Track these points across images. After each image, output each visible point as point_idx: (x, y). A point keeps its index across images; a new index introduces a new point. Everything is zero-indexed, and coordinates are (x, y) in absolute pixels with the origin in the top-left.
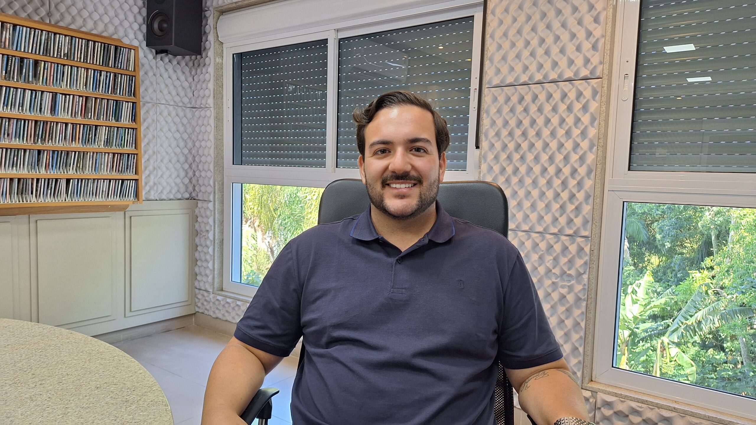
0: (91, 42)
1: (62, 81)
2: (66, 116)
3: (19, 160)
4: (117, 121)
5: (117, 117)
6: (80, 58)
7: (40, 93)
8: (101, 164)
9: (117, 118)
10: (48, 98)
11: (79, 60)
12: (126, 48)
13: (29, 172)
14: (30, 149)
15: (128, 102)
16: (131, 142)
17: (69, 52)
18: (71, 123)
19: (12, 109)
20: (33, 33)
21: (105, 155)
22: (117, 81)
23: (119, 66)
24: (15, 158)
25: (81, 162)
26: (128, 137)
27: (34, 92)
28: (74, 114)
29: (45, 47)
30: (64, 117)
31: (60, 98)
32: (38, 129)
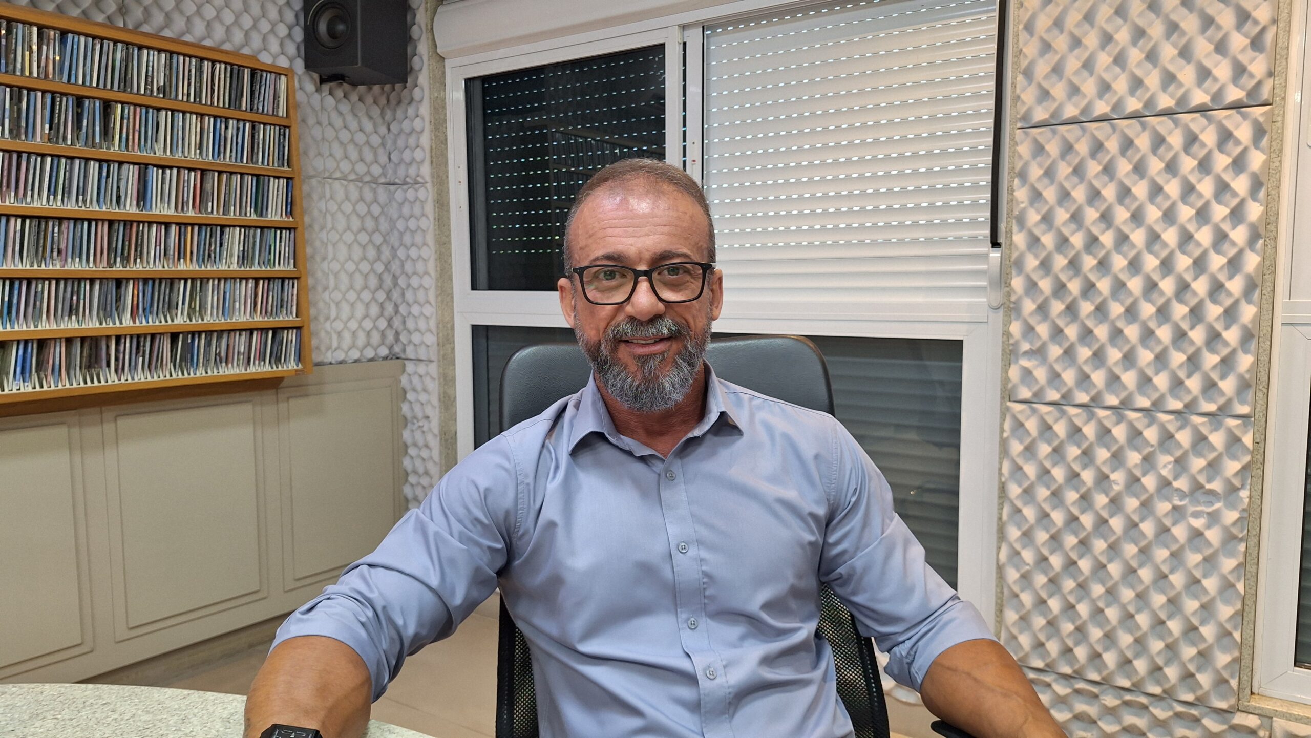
0: (206, 63)
1: (156, 141)
2: (166, 210)
3: (82, 302)
4: (261, 215)
5: (260, 206)
6: (189, 95)
7: (116, 165)
8: (234, 301)
9: (259, 210)
10: (131, 174)
11: (185, 99)
12: (271, 72)
13: (101, 324)
14: (101, 279)
15: (278, 178)
16: (287, 255)
17: (167, 84)
18: (177, 224)
19: (66, 199)
20: (98, 47)
21: (240, 282)
22: (256, 137)
23: (261, 108)
24: (75, 298)
25: (198, 298)
26: (280, 246)
27: (105, 166)
28: (180, 204)
29: (123, 75)
30: (162, 213)
31: (154, 174)
32: (115, 239)
